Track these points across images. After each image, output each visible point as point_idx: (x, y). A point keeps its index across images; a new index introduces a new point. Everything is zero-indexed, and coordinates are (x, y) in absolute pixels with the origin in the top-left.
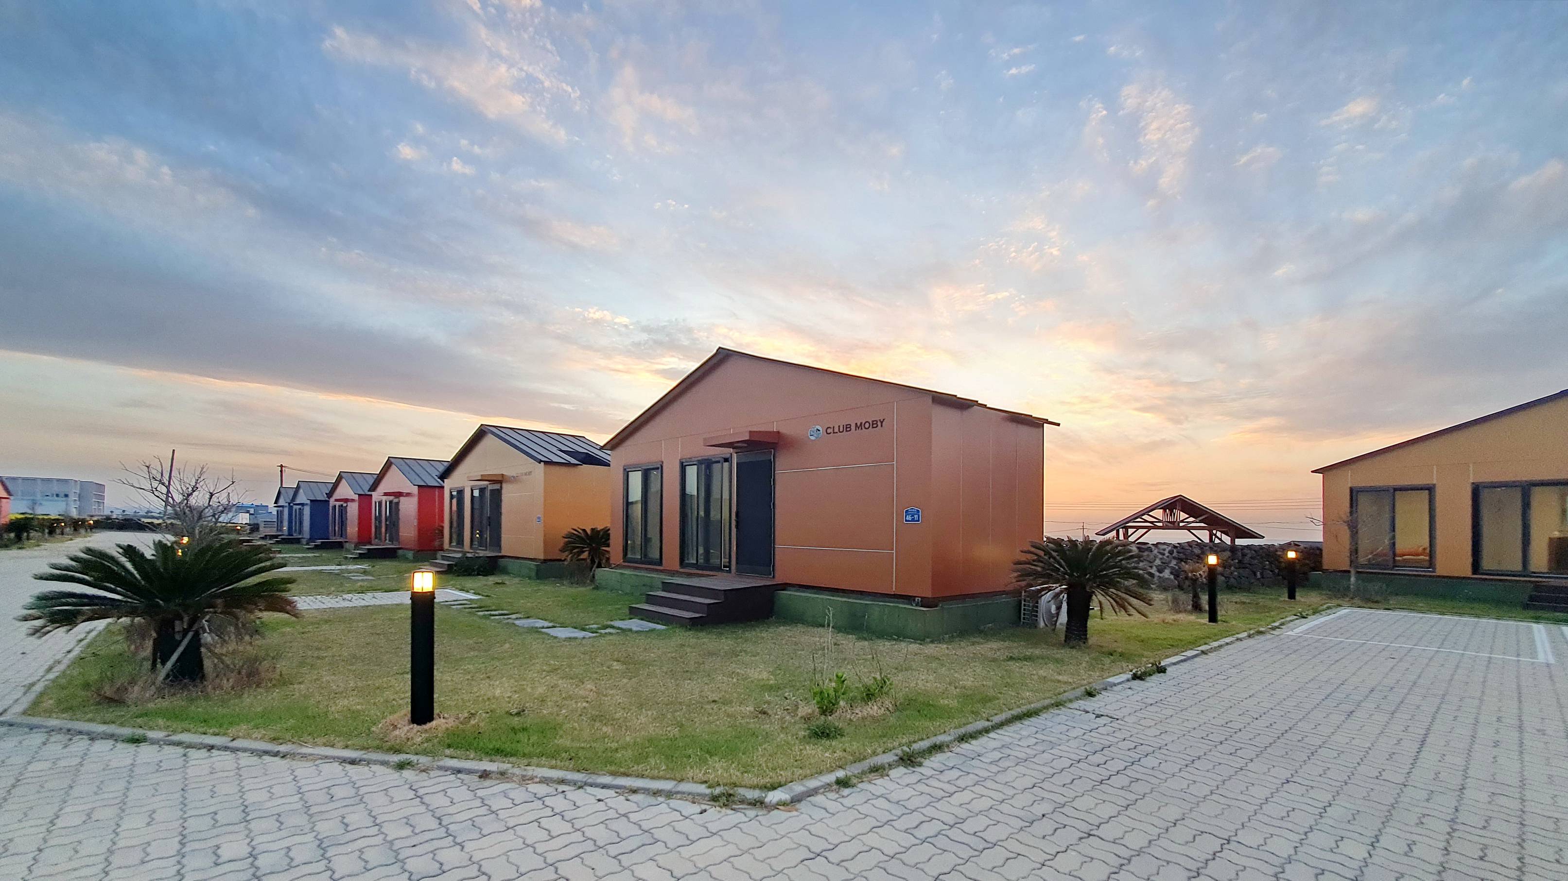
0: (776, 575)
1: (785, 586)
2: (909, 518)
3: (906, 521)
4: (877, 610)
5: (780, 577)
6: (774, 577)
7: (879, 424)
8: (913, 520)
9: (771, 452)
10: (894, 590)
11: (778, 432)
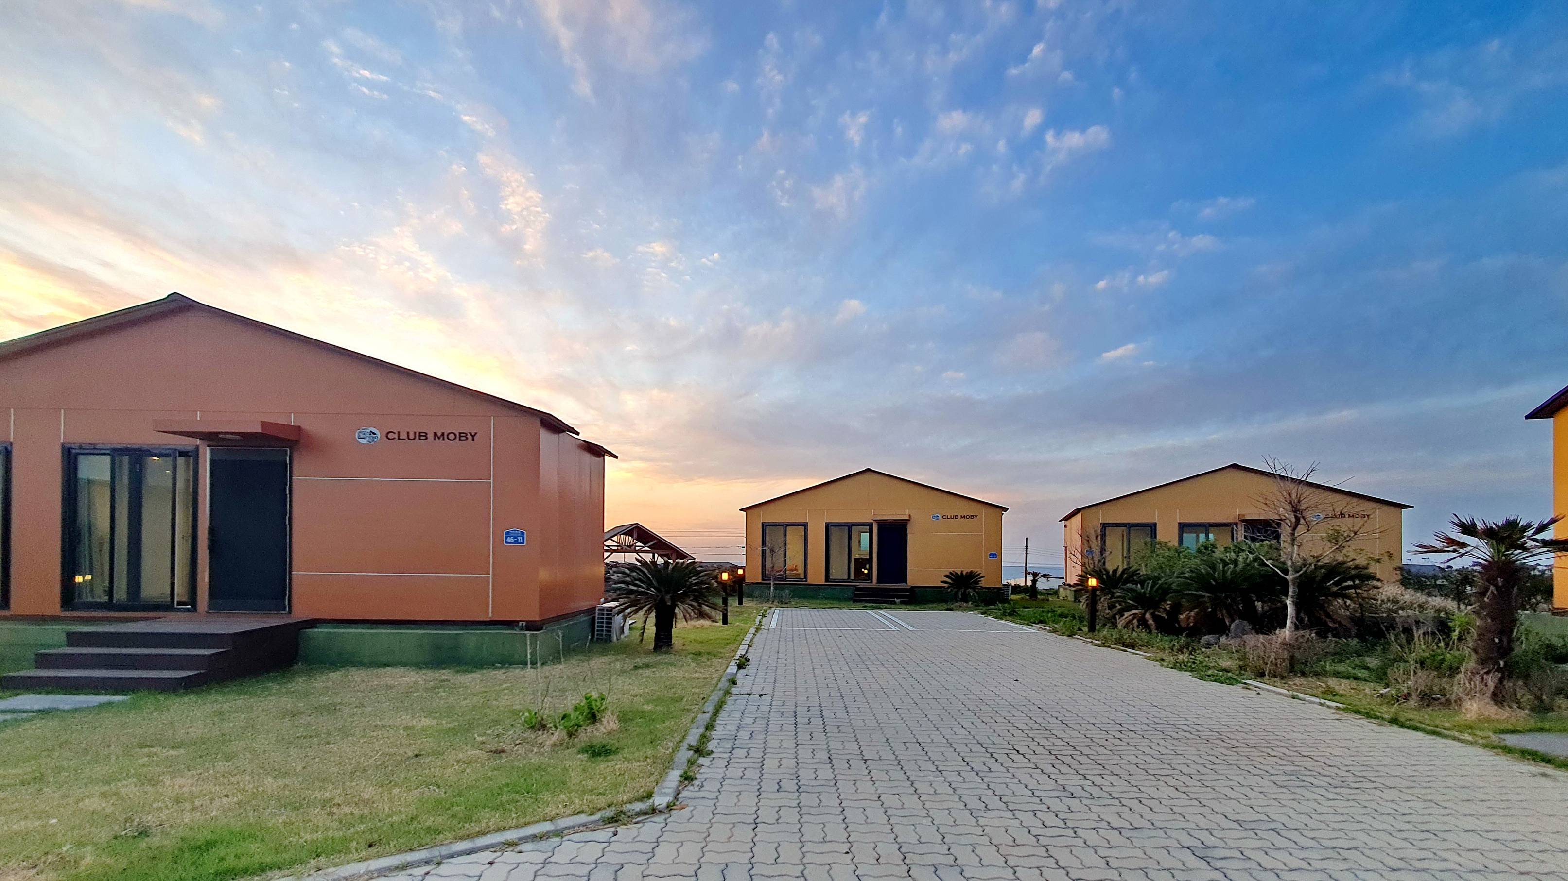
0: (294, 609)
1: (313, 623)
2: (510, 540)
3: (507, 542)
4: (471, 639)
5: (301, 611)
6: (290, 612)
7: (469, 436)
8: (516, 542)
9: (286, 451)
10: (490, 616)
11: (299, 427)
